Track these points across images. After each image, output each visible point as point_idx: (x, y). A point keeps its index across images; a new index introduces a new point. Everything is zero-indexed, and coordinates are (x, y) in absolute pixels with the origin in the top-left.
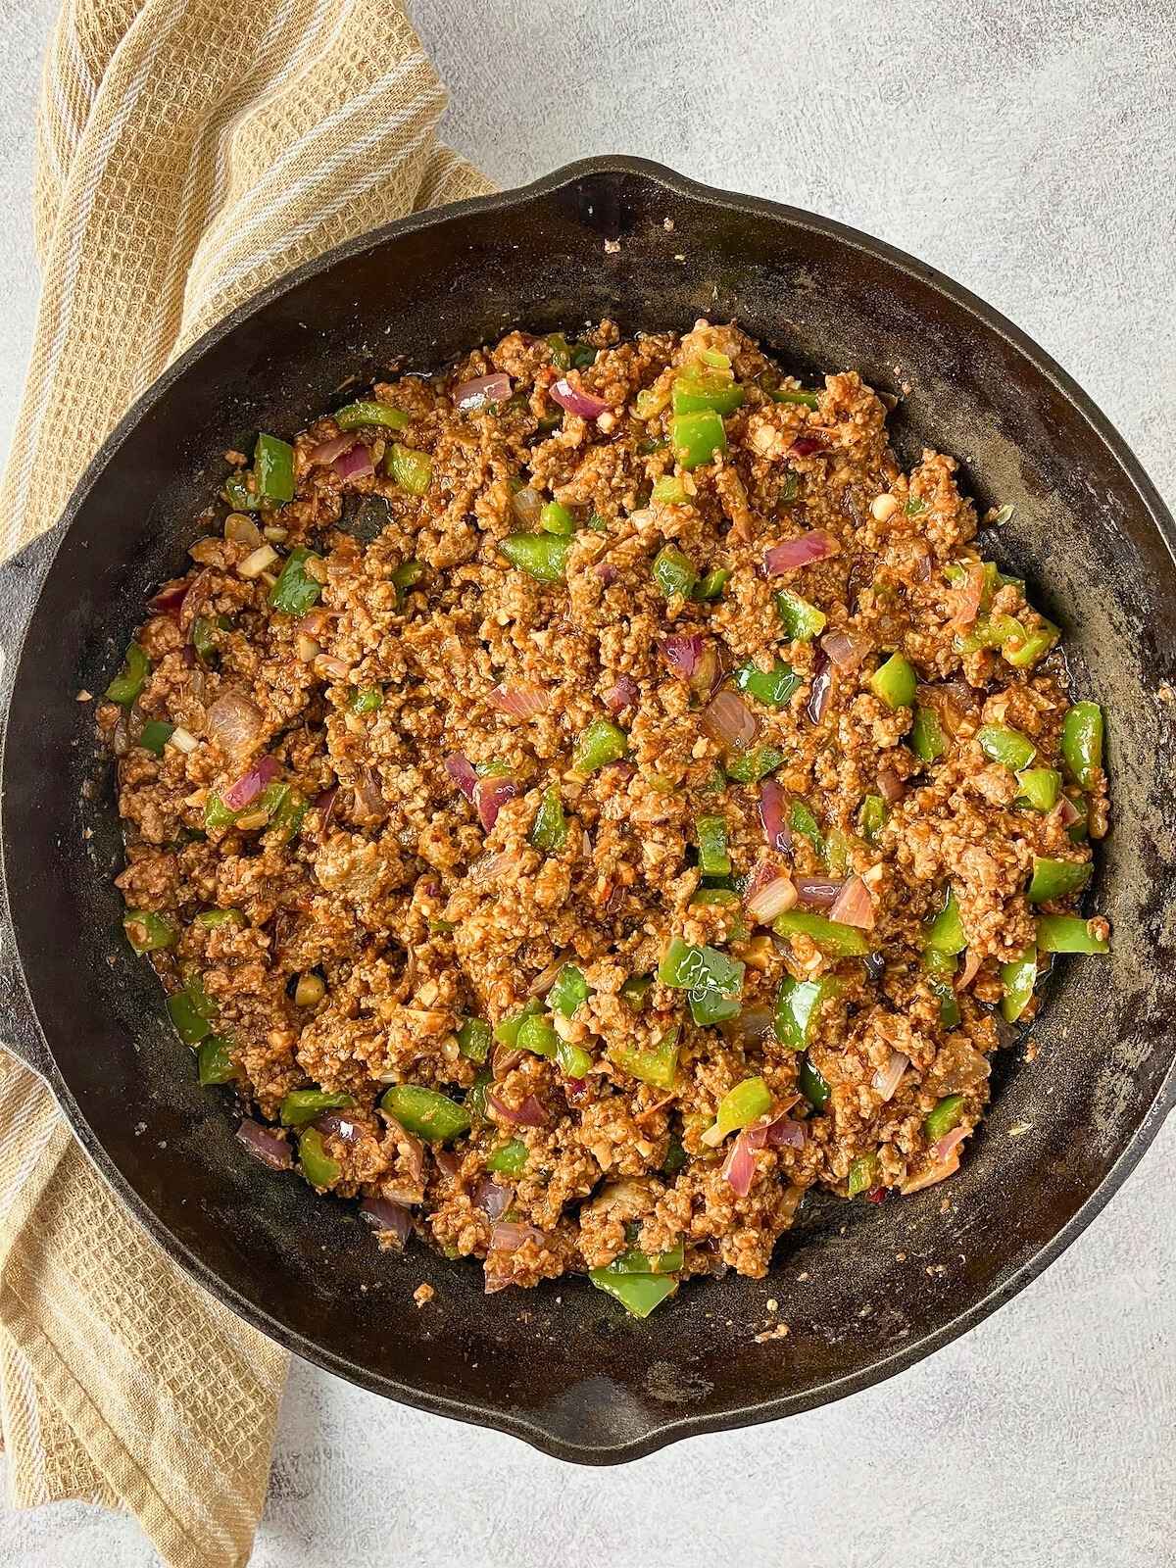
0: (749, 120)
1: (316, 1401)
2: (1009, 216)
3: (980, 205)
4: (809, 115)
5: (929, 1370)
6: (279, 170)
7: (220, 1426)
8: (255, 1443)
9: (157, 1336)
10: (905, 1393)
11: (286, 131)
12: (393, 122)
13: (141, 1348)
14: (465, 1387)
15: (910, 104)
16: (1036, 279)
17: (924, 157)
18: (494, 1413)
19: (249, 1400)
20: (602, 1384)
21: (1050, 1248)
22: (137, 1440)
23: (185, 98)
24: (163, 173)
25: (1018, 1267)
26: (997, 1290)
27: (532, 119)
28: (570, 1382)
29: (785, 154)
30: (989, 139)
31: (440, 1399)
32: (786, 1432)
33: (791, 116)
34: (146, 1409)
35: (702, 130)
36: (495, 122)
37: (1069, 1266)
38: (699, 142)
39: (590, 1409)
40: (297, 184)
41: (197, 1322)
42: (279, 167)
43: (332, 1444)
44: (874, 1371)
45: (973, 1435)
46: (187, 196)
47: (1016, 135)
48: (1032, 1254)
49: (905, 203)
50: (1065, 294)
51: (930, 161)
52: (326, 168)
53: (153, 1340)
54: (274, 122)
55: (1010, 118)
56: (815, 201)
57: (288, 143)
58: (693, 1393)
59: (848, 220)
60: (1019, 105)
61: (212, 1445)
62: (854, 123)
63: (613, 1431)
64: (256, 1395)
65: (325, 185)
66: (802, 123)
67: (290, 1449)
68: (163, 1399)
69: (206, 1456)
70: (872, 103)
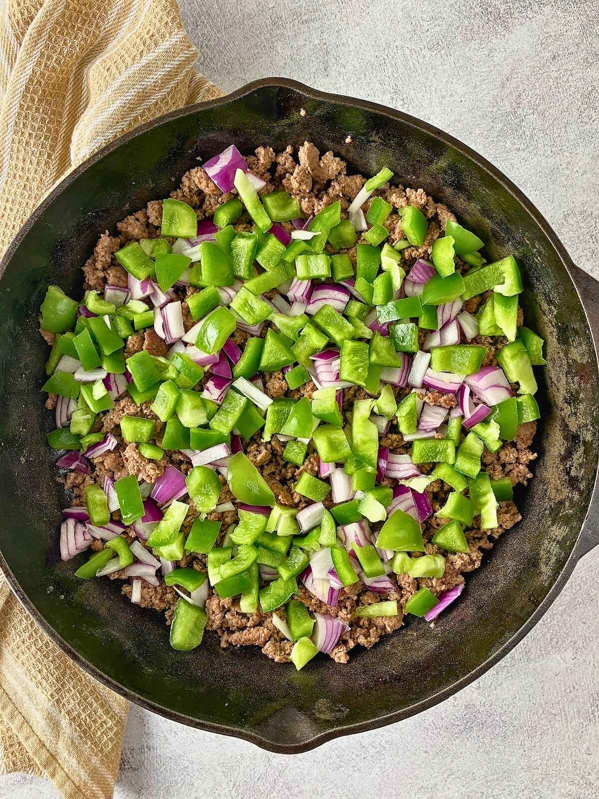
0: (360, 60)
1: (142, 722)
2: (495, 109)
3: (480, 104)
4: (391, 57)
6: (109, 94)
7: (94, 734)
8: (112, 742)
9: (60, 689)
11: (113, 72)
12: (168, 67)
13: (52, 695)
14: (221, 716)
15: (443, 52)
16: (508, 142)
17: (451, 79)
18: (236, 729)
19: (108, 720)
20: (293, 711)
21: (519, 634)
22: (51, 741)
23: (65, 53)
24: (55, 91)
25: (503, 644)
26: (492, 657)
27: (247, 61)
29: (378, 78)
30: (484, 70)
31: (208, 723)
32: (383, 736)
33: (382, 59)
34: (55, 726)
35: (335, 66)
36: (229, 63)
38: (334, 72)
39: (286, 725)
40: (118, 101)
41: (80, 681)
42: (109, 92)
43: (151, 744)
44: (430, 700)
45: (478, 736)
46: (67, 103)
47: (497, 67)
48: (510, 637)
49: (441, 103)
50: (523, 150)
51: (454, 81)
52: (132, 92)
53: (58, 691)
54: (108, 67)
55: (495, 58)
56: (394, 102)
57: (114, 79)
58: (339, 715)
60: (500, 52)
61: (89, 743)
62: (414, 61)
63: (298, 736)
64: (111, 718)
65: (132, 102)
66: (387, 62)
67: (130, 746)
68: (64, 721)
69: (87, 748)
70: (424, 51)
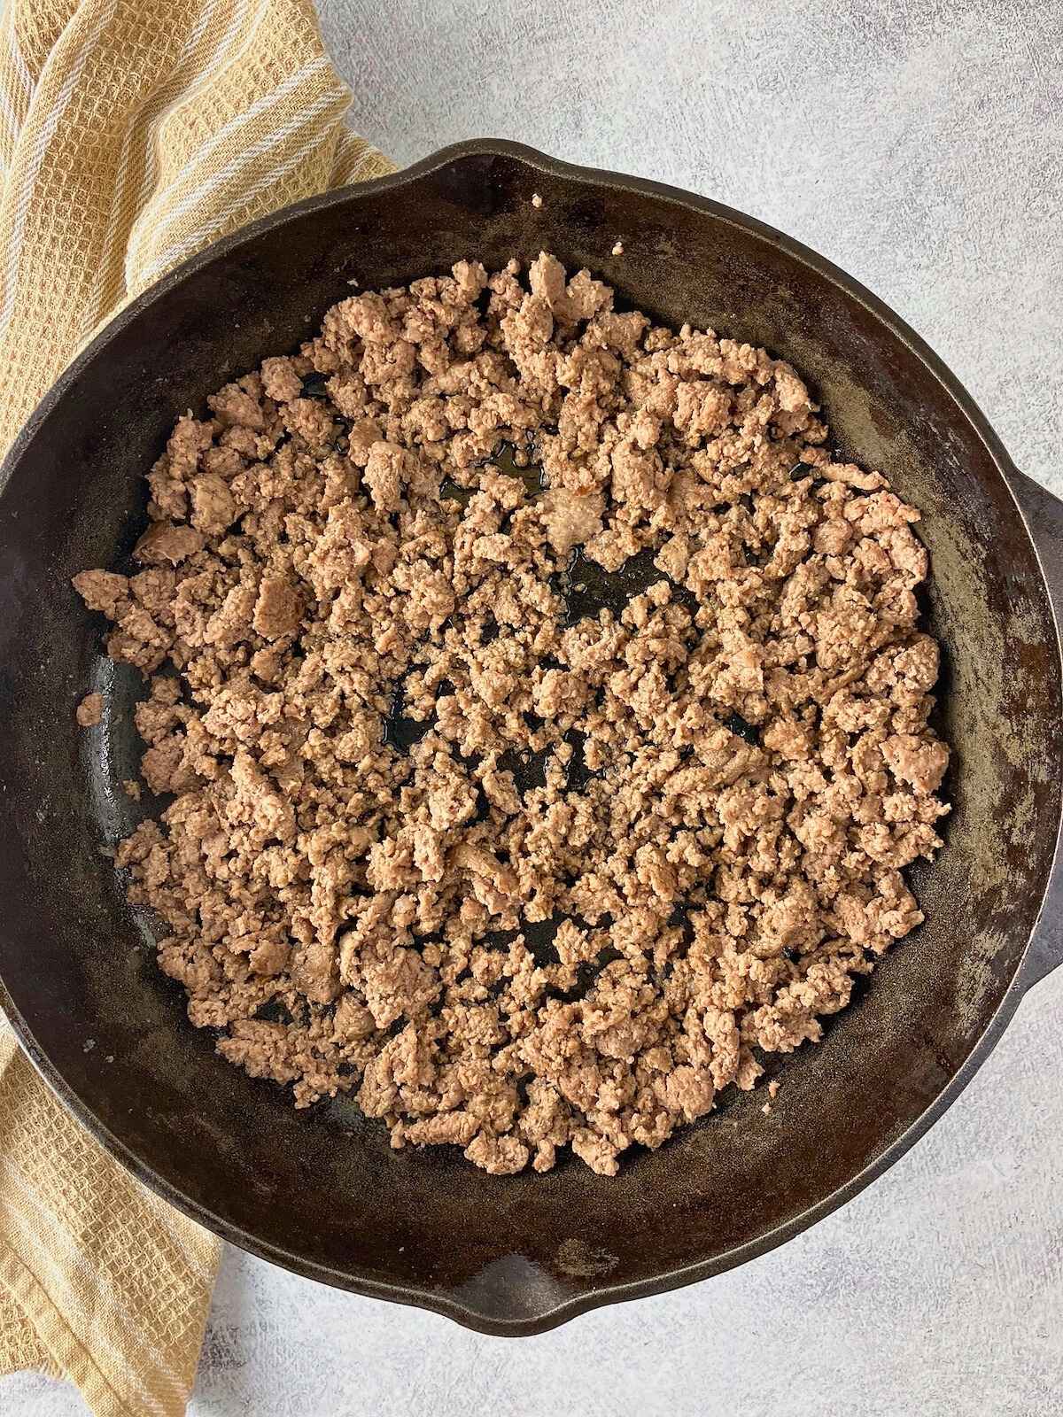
0: (637, 109)
2: (876, 196)
3: (850, 186)
4: (692, 104)
5: (807, 1248)
6: (193, 168)
7: (154, 1306)
8: (185, 1323)
9: (100, 1224)
10: (786, 1268)
11: (201, 129)
12: (297, 121)
13: (84, 1236)
14: (391, 1270)
15: (784, 94)
16: (900, 254)
17: (799, 143)
18: (419, 1293)
19: (180, 1282)
20: (519, 1260)
22: (79, 1319)
23: (115, 94)
24: (97, 163)
27: (438, 110)
28: (488, 1260)
29: (670, 140)
30: (858, 125)
31: (369, 1282)
32: (678, 1305)
33: (677, 107)
34: (88, 1291)
35: (594, 119)
36: (405, 113)
37: (934, 1152)
38: (592, 130)
39: (507, 1285)
40: (210, 181)
41: (135, 1210)
42: (194, 164)
43: (267, 1318)
45: (848, 1306)
46: (120, 183)
47: (881, 121)
49: (781, 184)
50: (927, 267)
51: (803, 146)
52: (235, 165)
53: (96, 1227)
54: (191, 120)
55: (876, 105)
56: (698, 184)
57: (202, 141)
58: (600, 1267)
59: (730, 201)
60: (885, 93)
61: (146, 1323)
62: (734, 111)
63: (528, 1305)
64: (185, 1279)
65: (234, 181)
66: (686, 113)
68: (103, 1281)
69: (141, 1333)
70: (750, 92)
